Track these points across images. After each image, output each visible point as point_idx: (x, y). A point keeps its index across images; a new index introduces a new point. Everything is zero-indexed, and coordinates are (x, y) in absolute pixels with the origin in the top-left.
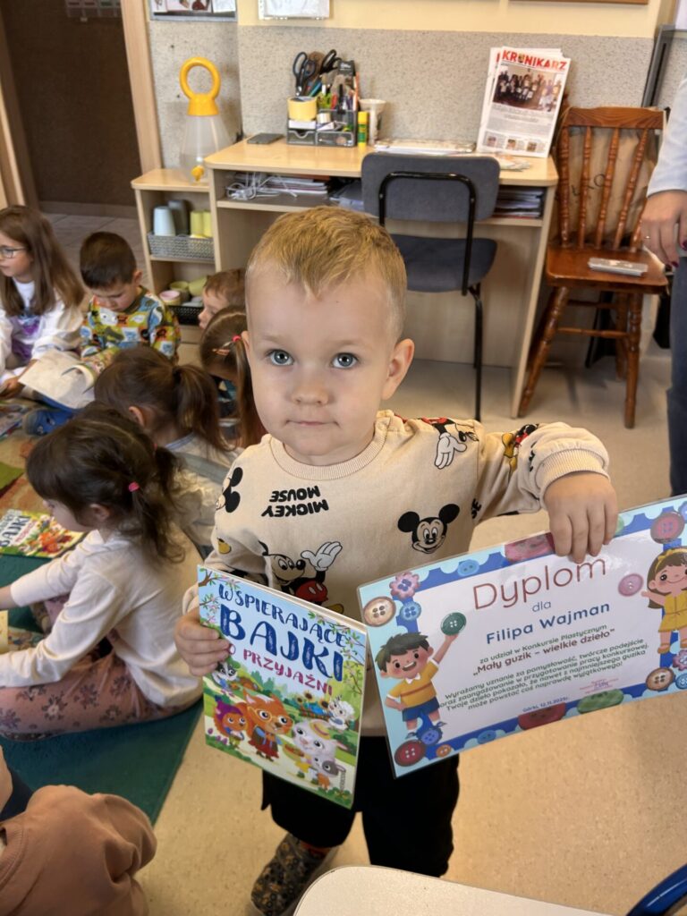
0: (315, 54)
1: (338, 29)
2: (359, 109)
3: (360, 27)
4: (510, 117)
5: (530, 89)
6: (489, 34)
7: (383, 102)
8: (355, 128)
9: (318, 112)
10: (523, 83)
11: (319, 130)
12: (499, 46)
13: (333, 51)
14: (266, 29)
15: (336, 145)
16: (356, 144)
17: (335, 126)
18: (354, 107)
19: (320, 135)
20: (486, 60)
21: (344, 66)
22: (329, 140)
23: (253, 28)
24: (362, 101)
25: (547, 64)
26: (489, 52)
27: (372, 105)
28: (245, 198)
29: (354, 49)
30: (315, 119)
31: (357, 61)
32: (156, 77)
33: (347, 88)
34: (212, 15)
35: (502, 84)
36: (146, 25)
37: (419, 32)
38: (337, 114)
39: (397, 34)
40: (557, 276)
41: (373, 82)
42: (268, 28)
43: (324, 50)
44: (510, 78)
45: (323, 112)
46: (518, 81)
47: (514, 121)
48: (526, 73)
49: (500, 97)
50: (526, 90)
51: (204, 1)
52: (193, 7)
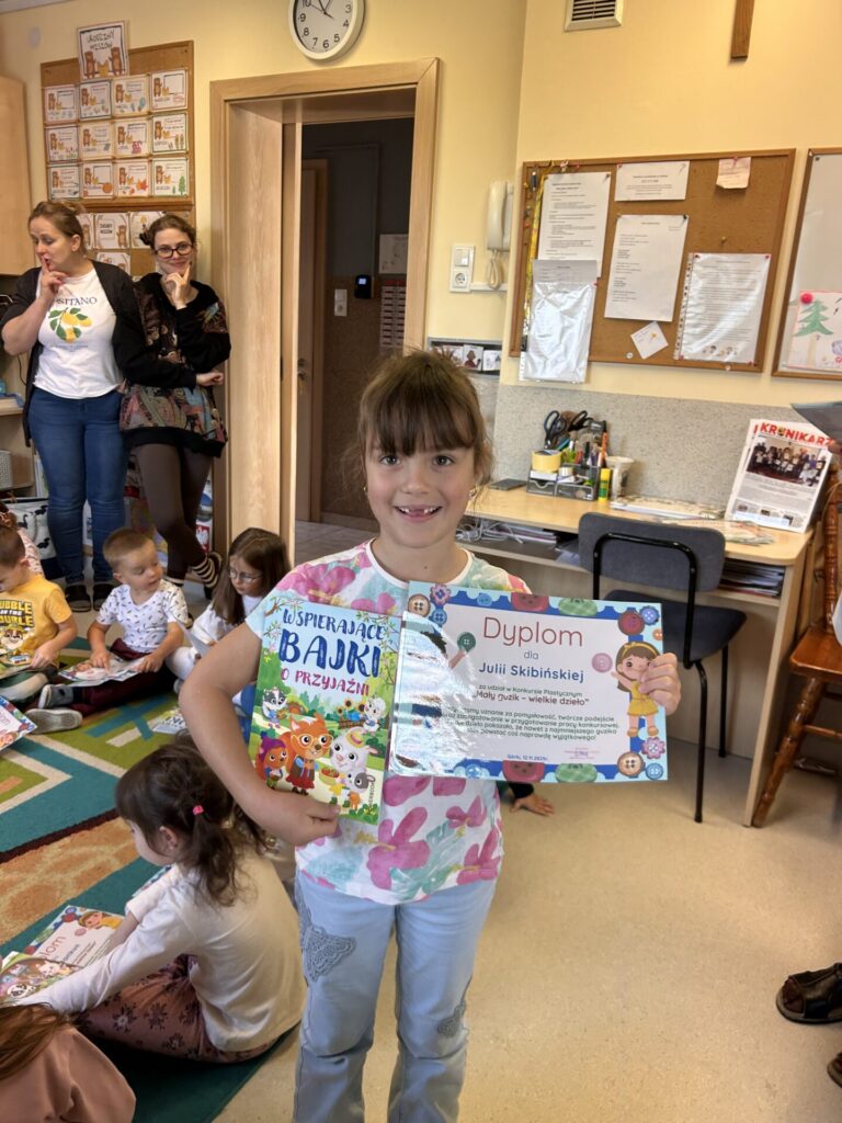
0: (568, 413)
1: (594, 392)
2: (604, 465)
3: (616, 392)
4: (766, 488)
5: (790, 462)
6: (749, 407)
7: (631, 461)
8: (596, 483)
9: (561, 466)
10: (782, 455)
11: (559, 482)
12: (759, 418)
13: (584, 412)
14: (525, 389)
15: (575, 497)
16: (596, 498)
17: (577, 479)
18: (599, 463)
19: (560, 487)
20: (744, 431)
21: (594, 425)
22: (568, 492)
23: (513, 387)
24: (608, 459)
25: (812, 439)
26: (749, 422)
27: (618, 462)
28: (469, 540)
29: (608, 411)
30: (557, 472)
31: (610, 421)
33: (595, 446)
34: (482, 372)
35: (758, 455)
37: (675, 399)
38: (580, 469)
39: (652, 400)
40: (800, 664)
41: (624, 441)
42: (527, 387)
43: (576, 410)
44: (768, 449)
45: (566, 466)
46: (776, 453)
47: (768, 491)
48: (787, 446)
49: (754, 467)
50: (785, 463)
51: (475, 361)
52: (465, 365)
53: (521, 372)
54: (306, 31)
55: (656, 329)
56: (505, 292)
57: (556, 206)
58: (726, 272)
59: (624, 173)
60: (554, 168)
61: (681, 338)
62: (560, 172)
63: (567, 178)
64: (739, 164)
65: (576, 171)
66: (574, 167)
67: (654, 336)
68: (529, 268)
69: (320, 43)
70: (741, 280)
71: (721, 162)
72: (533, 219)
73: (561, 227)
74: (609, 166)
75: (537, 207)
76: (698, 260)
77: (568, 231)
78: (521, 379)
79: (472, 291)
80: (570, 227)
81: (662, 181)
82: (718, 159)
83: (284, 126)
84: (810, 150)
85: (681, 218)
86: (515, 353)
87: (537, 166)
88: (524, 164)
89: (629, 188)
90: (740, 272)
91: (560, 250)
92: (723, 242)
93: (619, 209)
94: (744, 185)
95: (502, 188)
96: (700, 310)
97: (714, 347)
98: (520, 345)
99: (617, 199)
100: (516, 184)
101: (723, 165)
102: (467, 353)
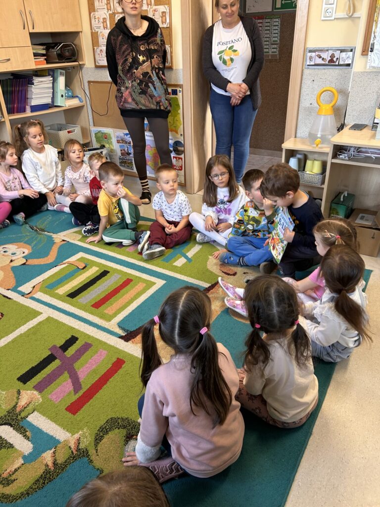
14: (369, 73)
23: (362, 72)
28: (347, 158)
32: (301, 96)
34: (339, 65)
36: (302, 70)
51: (335, 59)
52: (329, 62)
53: (369, 64)
78: (368, 68)
79: (335, 19)
86: (364, 53)
98: (368, 48)
102: (330, 55)
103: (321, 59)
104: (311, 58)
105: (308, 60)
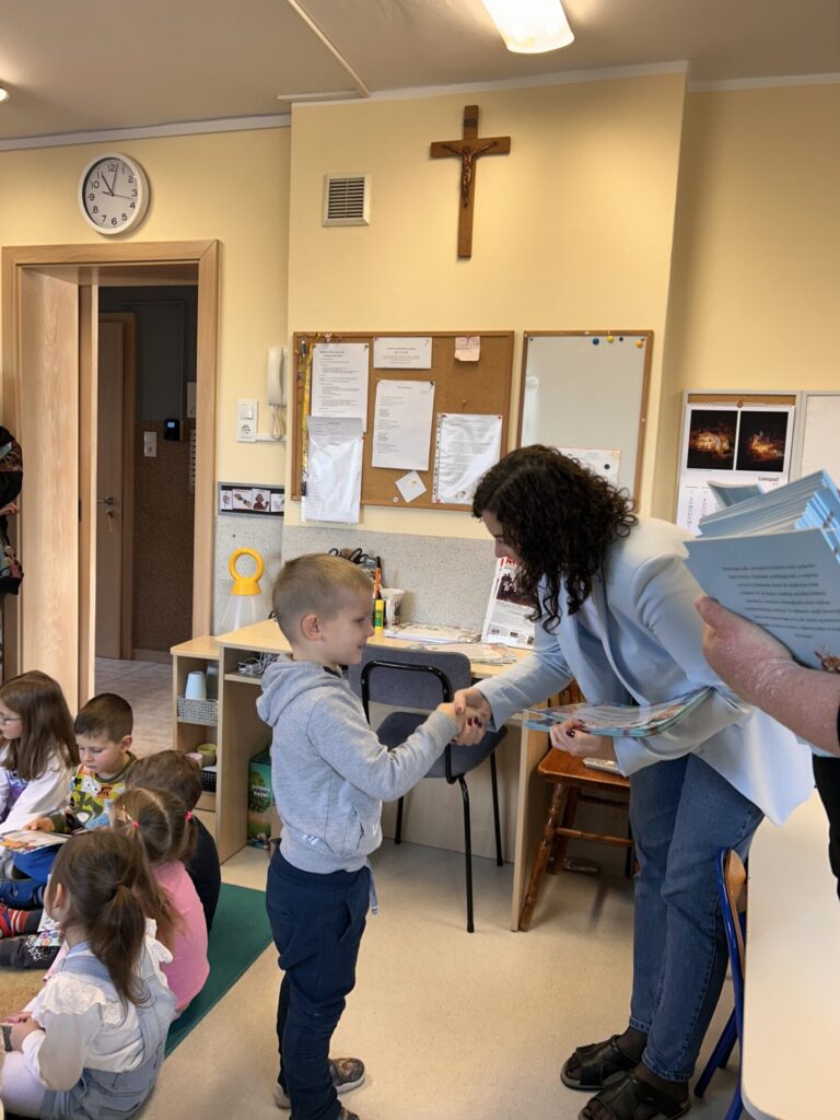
0: (346, 550)
1: (368, 532)
2: (379, 597)
3: (387, 531)
7: (403, 592)
13: (360, 549)
14: (307, 529)
21: (369, 561)
23: (296, 528)
24: (382, 591)
27: (391, 594)
28: (251, 673)
29: (381, 548)
31: (382, 557)
32: (217, 559)
34: (270, 513)
35: (505, 584)
36: (214, 518)
37: (436, 537)
39: (420, 541)
40: (546, 772)
41: (396, 574)
42: (309, 528)
43: (353, 547)
49: (503, 595)
51: (263, 503)
52: (255, 507)
53: (303, 514)
54: (95, 209)
55: (416, 477)
56: (285, 442)
57: (325, 370)
58: (468, 429)
59: (380, 344)
60: (319, 338)
61: (436, 485)
62: (325, 342)
63: (332, 347)
64: (471, 341)
65: (340, 342)
66: (338, 338)
67: (415, 482)
68: (304, 421)
69: (108, 221)
70: (482, 436)
71: (457, 340)
72: (305, 381)
73: (330, 388)
74: (367, 338)
75: (308, 372)
76: (445, 419)
77: (336, 392)
78: (303, 520)
79: (257, 441)
80: (337, 388)
81: (411, 353)
82: (454, 337)
83: (80, 287)
84: (525, 332)
85: (428, 384)
86: (295, 497)
87: (306, 336)
88: (295, 333)
89: (385, 357)
90: (480, 430)
91: (330, 408)
92: (464, 404)
93: (377, 375)
94: (476, 359)
95: (277, 353)
96: (450, 461)
97: (464, 493)
98: (301, 490)
99: (376, 365)
100: (289, 351)
101: (459, 342)
102: (255, 496)
103: (242, 502)
104: (226, 499)
105: (222, 503)
